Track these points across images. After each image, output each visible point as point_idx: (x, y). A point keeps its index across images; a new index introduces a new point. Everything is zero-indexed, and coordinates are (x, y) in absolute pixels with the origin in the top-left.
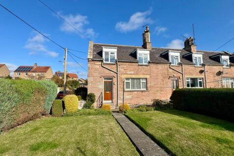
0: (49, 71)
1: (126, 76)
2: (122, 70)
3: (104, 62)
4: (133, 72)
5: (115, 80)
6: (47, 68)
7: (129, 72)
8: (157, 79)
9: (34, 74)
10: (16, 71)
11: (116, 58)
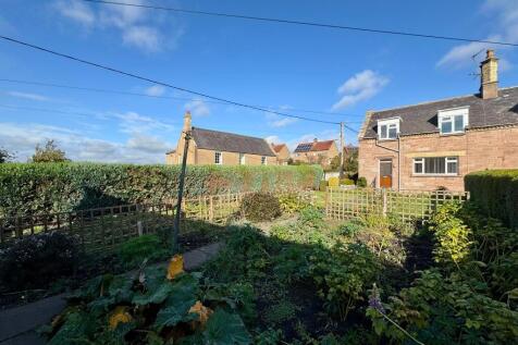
0: (332, 148)
1: (414, 155)
2: (408, 147)
3: (380, 139)
4: (427, 149)
5: (395, 162)
6: (330, 143)
7: (420, 149)
8: (486, 156)
9: (315, 154)
10: (297, 151)
11: (398, 131)
